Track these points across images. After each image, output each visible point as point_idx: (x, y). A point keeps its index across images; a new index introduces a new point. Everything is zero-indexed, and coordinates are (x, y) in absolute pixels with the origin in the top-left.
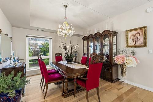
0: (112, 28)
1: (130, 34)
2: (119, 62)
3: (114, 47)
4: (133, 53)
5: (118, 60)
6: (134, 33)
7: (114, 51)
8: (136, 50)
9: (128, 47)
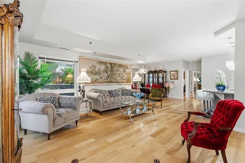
0: (163, 68)
1: (172, 73)
2: (167, 87)
3: (165, 79)
4: (173, 82)
5: (166, 85)
6: (173, 72)
7: (165, 81)
8: (174, 81)
9: (171, 79)
